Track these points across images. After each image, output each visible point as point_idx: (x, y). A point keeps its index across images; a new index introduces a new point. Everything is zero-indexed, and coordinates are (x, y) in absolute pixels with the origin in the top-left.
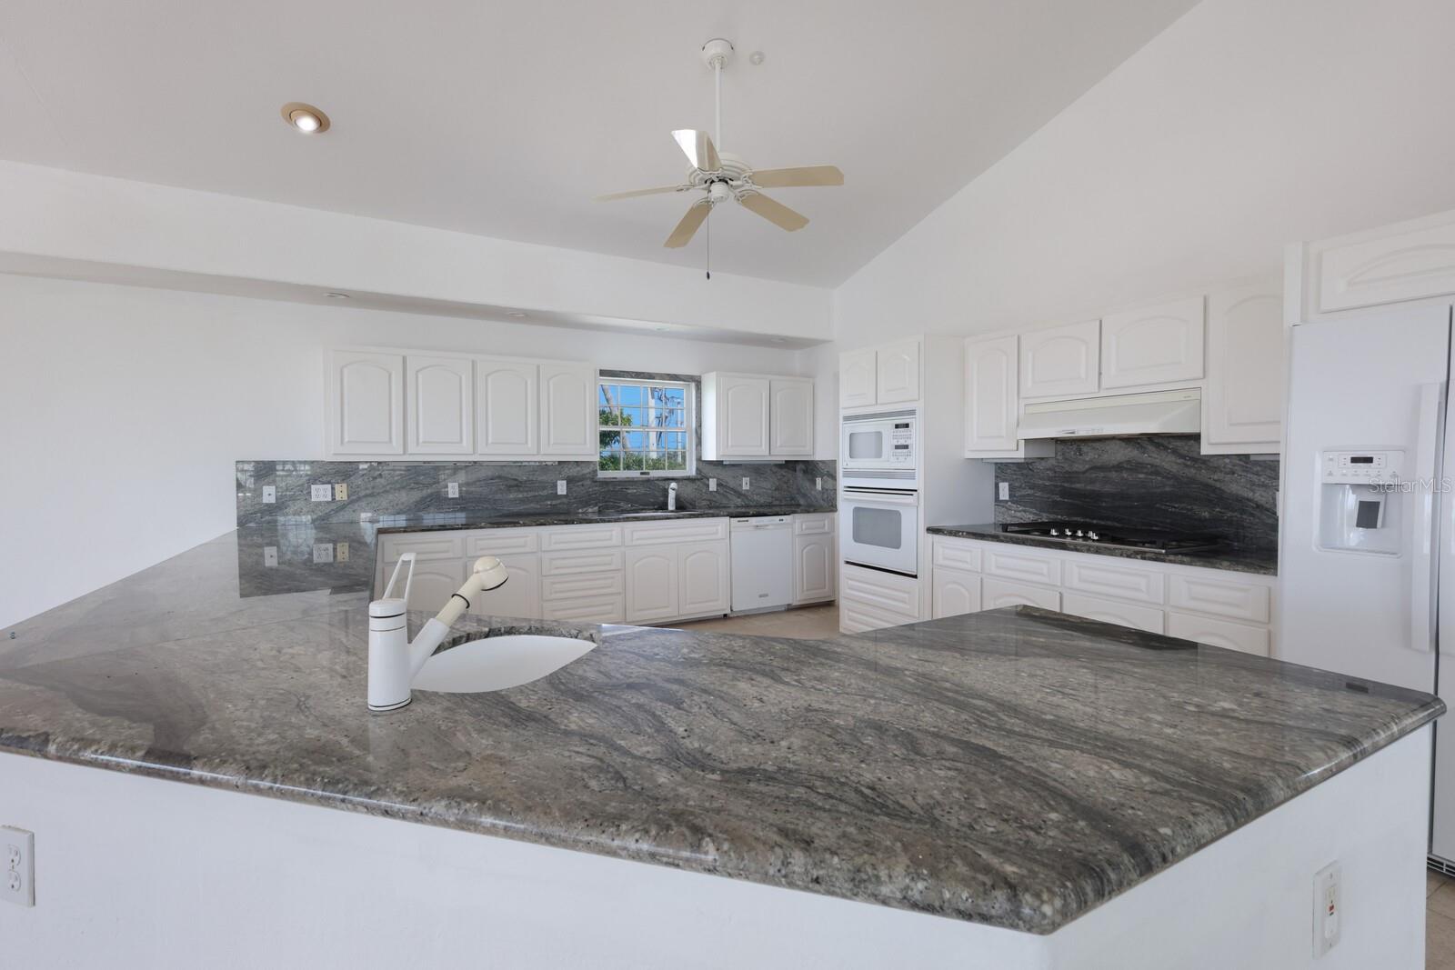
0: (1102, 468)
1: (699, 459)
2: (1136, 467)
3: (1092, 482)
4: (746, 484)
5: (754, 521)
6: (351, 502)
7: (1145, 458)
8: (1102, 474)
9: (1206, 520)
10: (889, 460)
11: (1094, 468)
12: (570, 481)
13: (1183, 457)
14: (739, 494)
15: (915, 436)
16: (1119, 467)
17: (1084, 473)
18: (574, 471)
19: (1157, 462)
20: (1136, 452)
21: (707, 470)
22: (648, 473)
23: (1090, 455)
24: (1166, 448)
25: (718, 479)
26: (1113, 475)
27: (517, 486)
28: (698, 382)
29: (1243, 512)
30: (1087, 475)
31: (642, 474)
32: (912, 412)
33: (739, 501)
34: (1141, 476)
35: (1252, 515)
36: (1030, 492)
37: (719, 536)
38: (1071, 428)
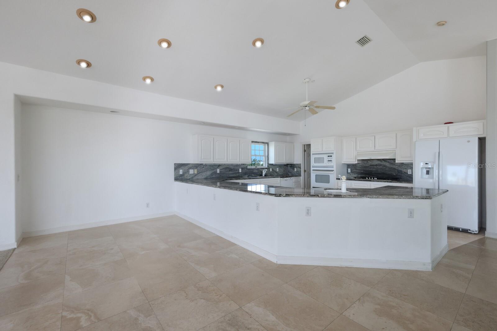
0: (373, 165)
1: (268, 163)
2: (380, 165)
3: (370, 168)
4: (278, 170)
5: (285, 179)
6: (198, 174)
7: (382, 163)
8: (372, 167)
9: (394, 175)
10: (326, 163)
11: (371, 165)
12: (242, 169)
13: (390, 163)
14: (276, 172)
15: (334, 158)
16: (376, 165)
17: (369, 166)
18: (243, 166)
19: (385, 164)
20: (380, 162)
21: (270, 166)
22: (257, 167)
23: (370, 163)
24: (386, 161)
25: (272, 168)
26: (375, 167)
27: (231, 170)
28: (268, 144)
29: (402, 173)
30: (369, 167)
31: (256, 167)
32: (333, 153)
33: (276, 174)
34: (381, 167)
35: (403, 174)
36: (356, 170)
37: (279, 182)
38: (370, 157)
